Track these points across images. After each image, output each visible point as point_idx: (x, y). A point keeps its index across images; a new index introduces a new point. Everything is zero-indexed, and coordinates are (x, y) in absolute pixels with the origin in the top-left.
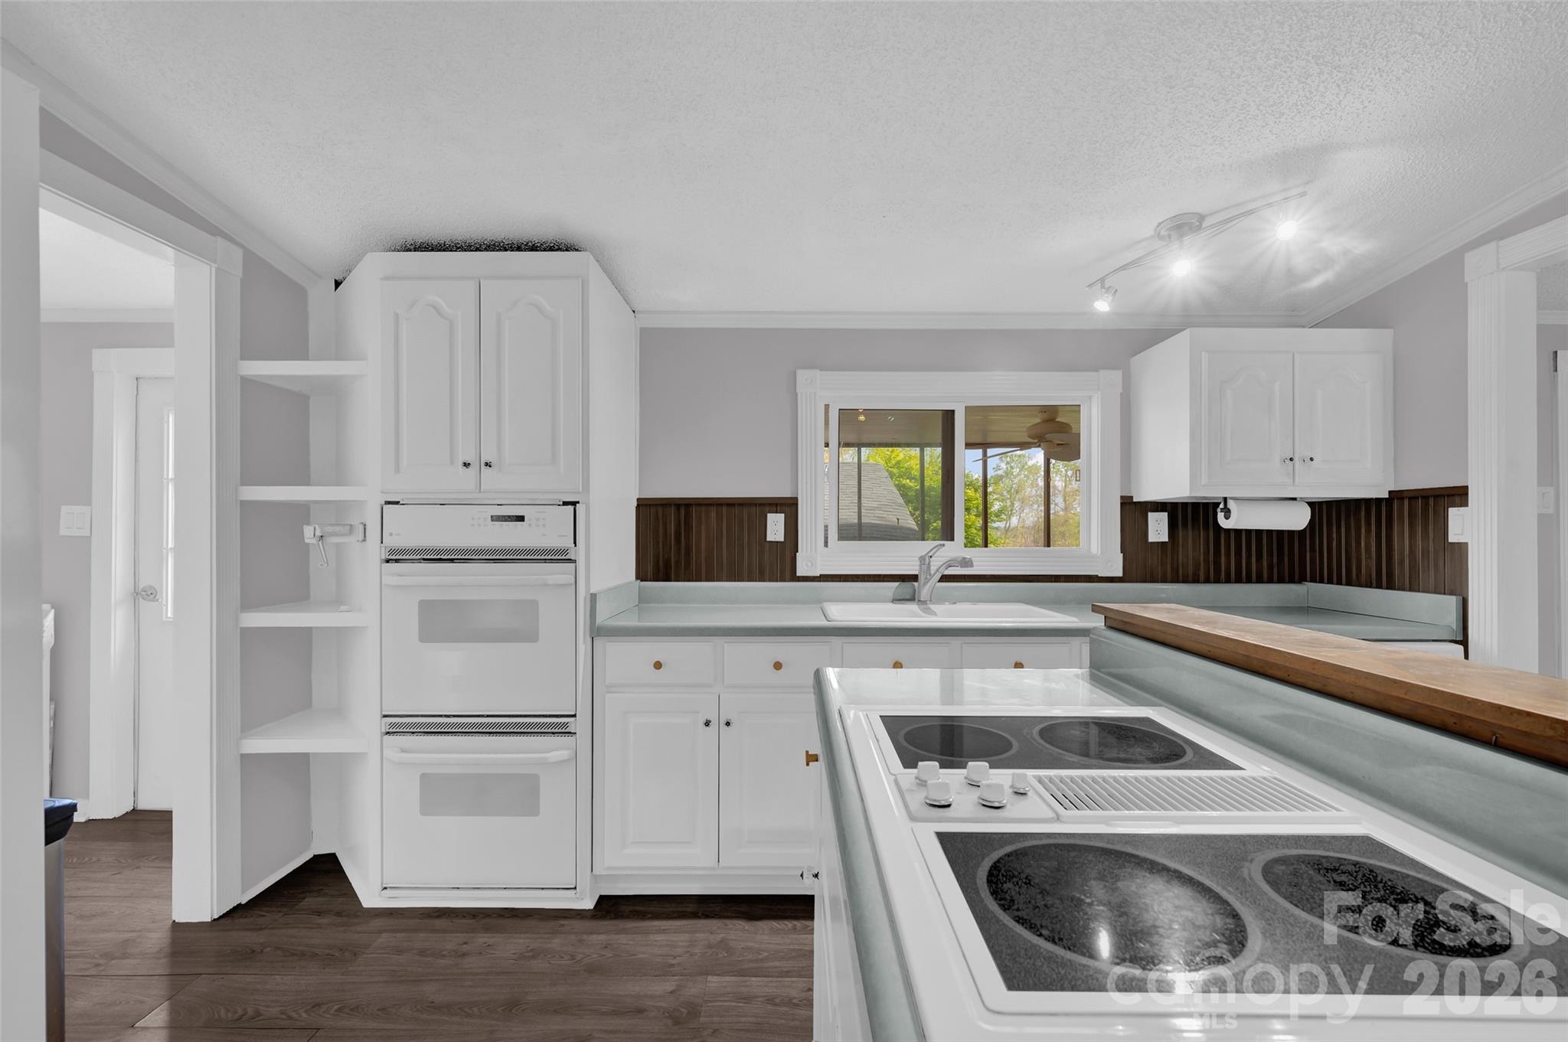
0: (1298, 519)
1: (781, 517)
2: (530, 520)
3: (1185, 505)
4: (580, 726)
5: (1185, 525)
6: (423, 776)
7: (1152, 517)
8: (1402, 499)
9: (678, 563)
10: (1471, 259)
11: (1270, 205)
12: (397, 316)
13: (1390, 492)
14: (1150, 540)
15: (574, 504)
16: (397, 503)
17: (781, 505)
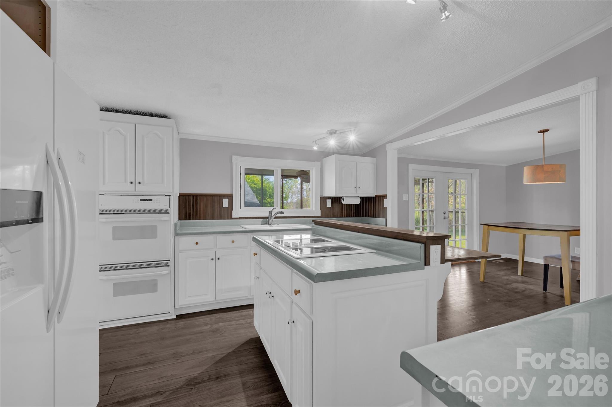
0: (358, 201)
1: (227, 200)
2: (154, 201)
3: (335, 197)
4: (171, 263)
5: (335, 202)
6: (114, 284)
7: (327, 200)
8: (377, 197)
9: (193, 214)
10: (387, 145)
11: (348, 131)
12: (104, 133)
13: (375, 195)
14: (327, 207)
15: (170, 196)
16: (104, 195)
17: (227, 196)
